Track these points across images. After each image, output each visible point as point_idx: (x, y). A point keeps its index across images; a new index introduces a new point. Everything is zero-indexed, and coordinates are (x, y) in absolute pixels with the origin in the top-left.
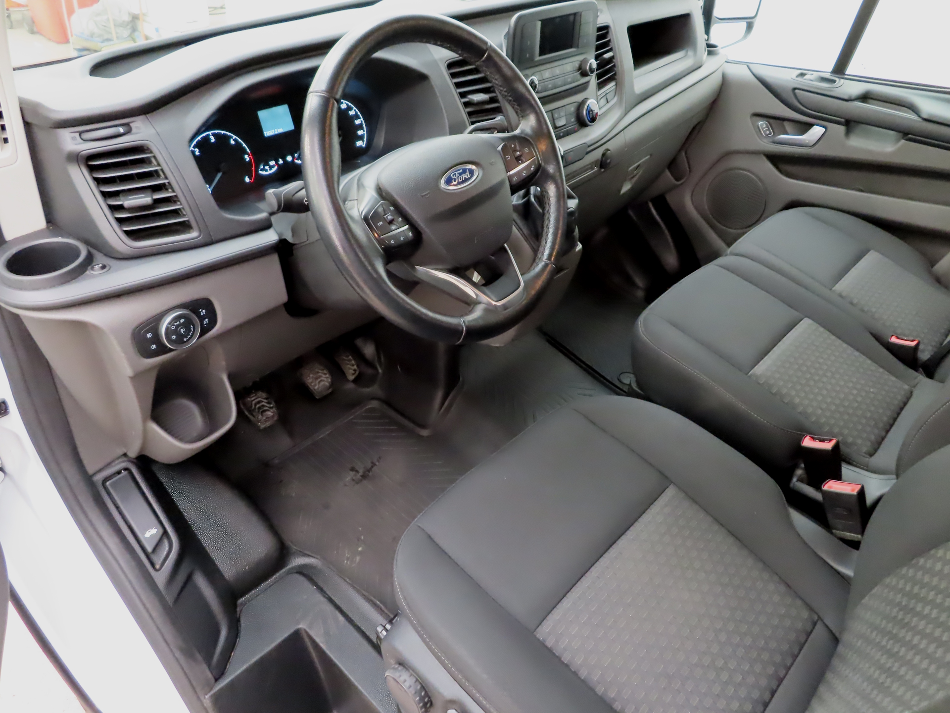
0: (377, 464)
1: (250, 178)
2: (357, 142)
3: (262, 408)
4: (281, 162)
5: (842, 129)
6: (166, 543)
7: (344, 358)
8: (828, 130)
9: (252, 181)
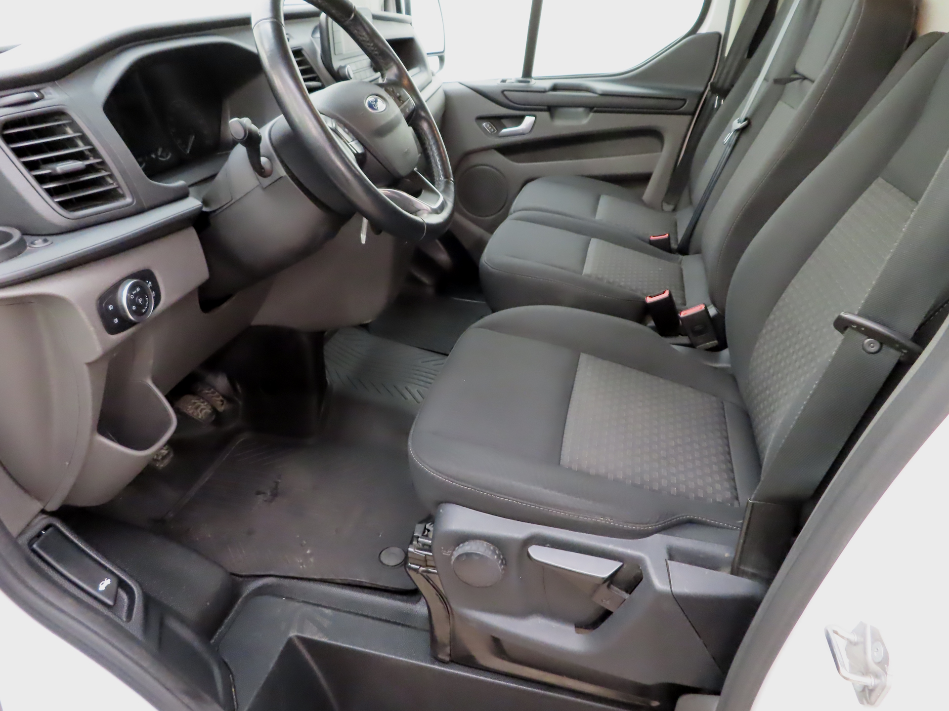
0: (279, 481)
5: (545, 115)
6: (122, 594)
7: (207, 391)
8: (538, 118)
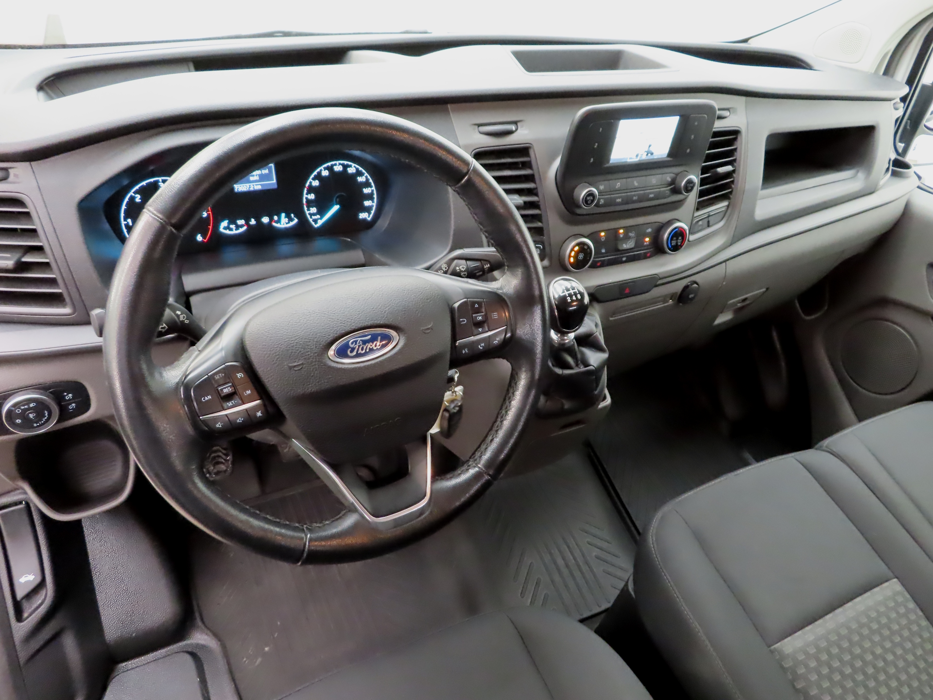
1: (204, 236)
2: (360, 214)
3: (217, 458)
4: (253, 222)
6: (43, 593)
9: (205, 241)
